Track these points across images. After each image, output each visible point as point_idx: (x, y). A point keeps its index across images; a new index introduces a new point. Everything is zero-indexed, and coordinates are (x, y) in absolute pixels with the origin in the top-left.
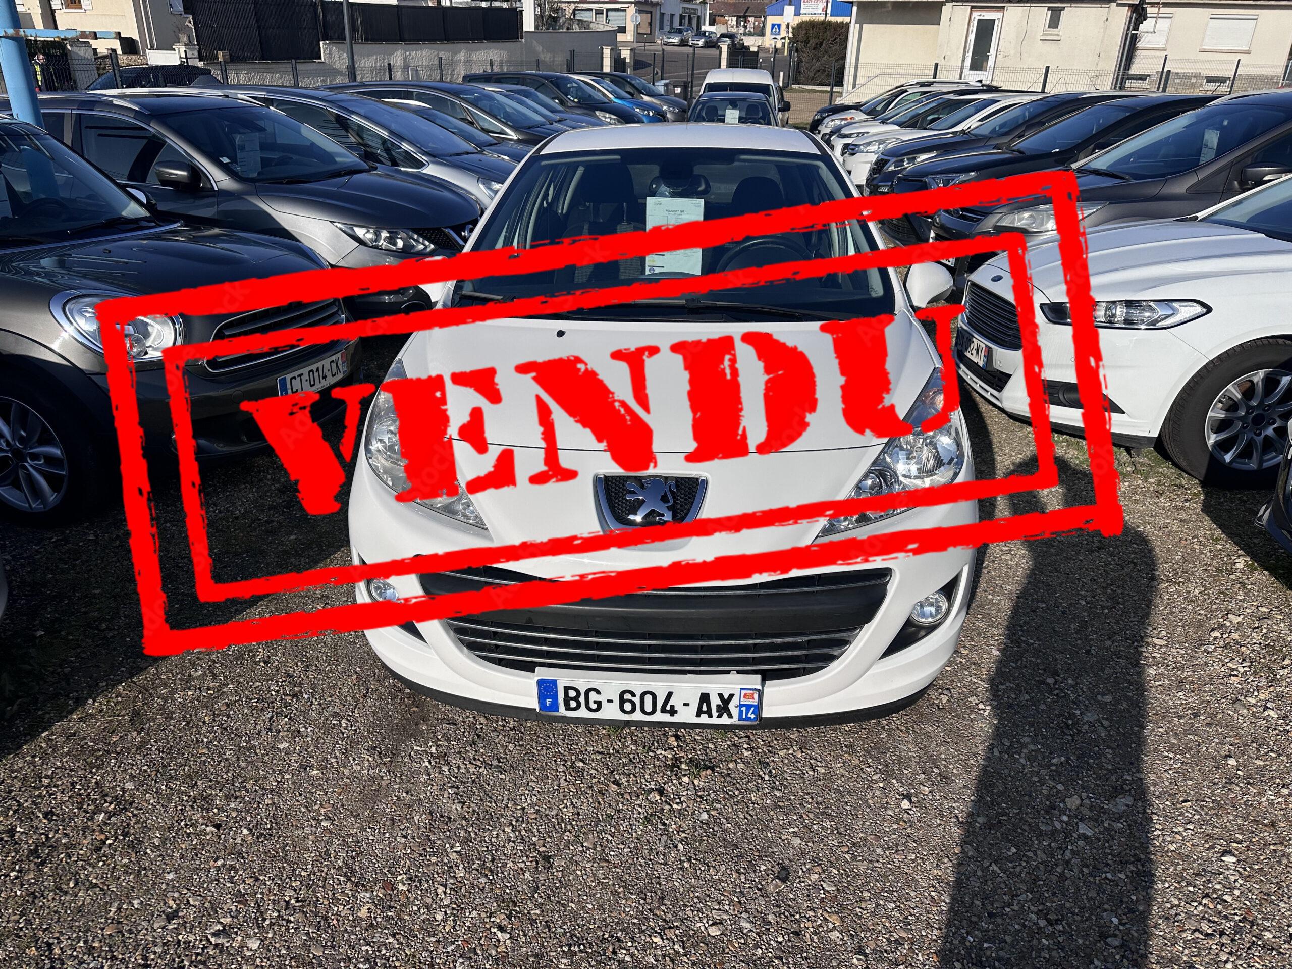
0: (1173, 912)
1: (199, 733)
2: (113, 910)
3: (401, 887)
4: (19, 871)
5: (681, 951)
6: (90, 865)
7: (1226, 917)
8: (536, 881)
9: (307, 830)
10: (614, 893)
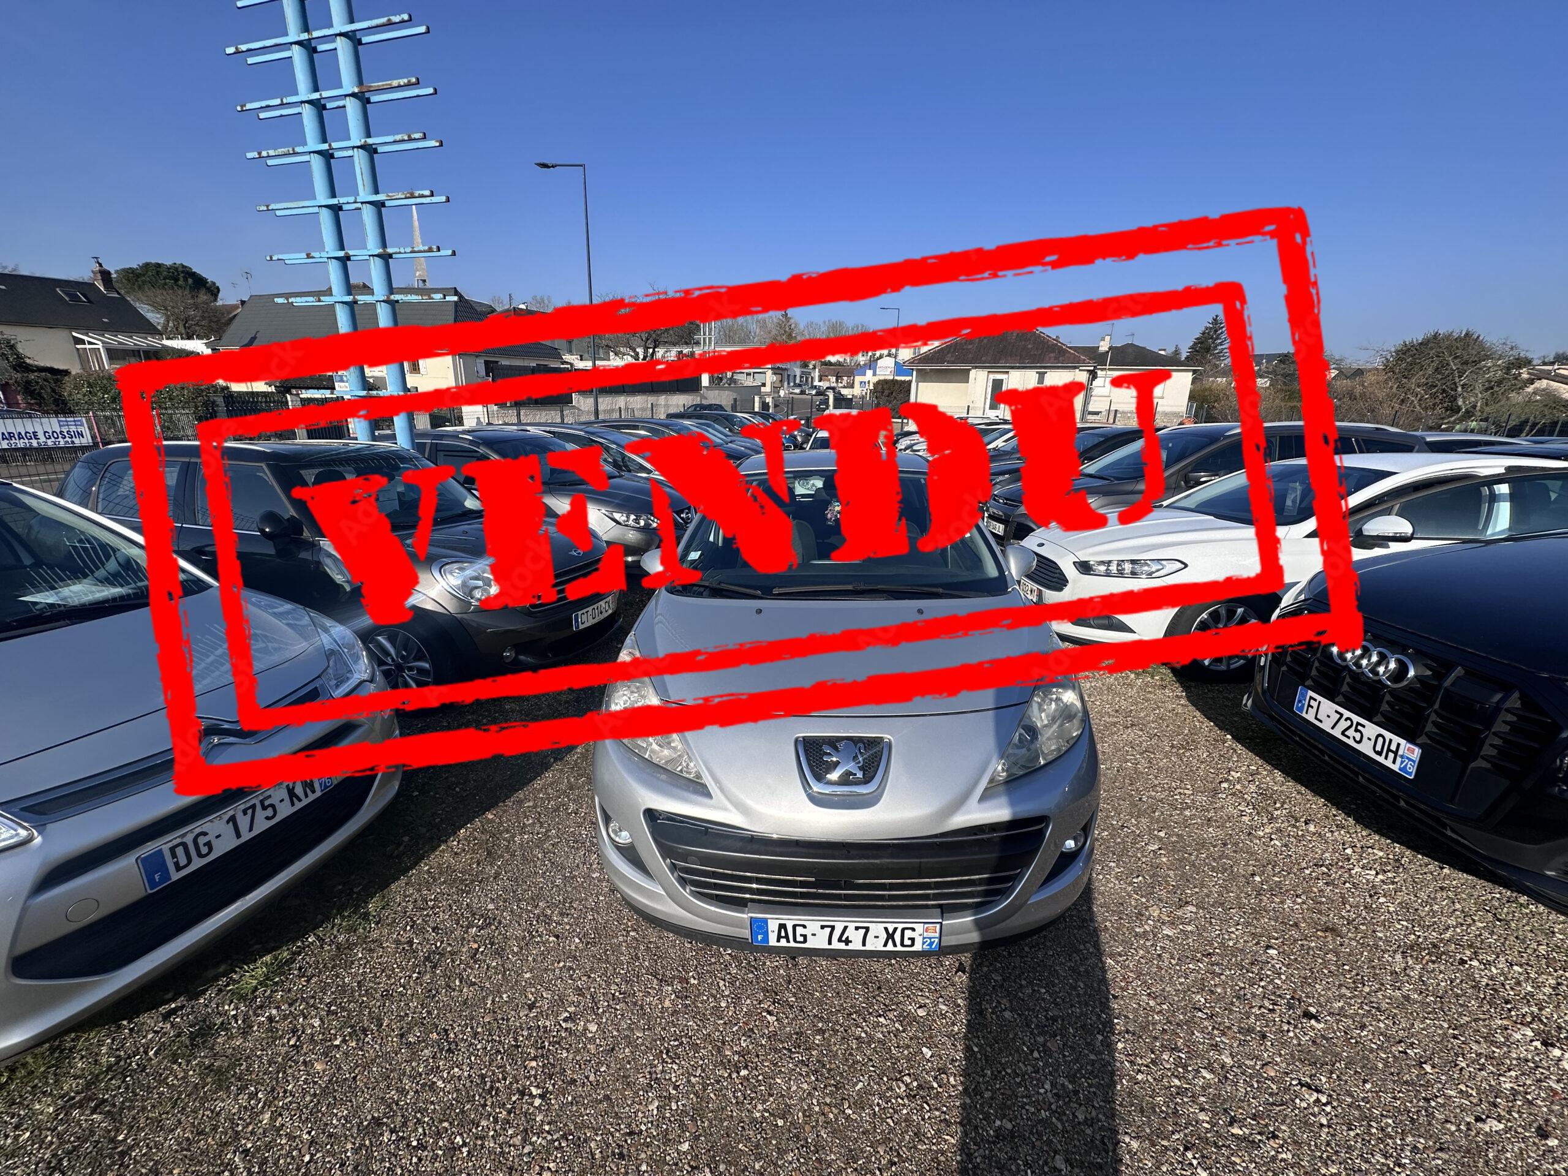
0: (1242, 993)
1: (536, 866)
2: (489, 1002)
3: (692, 981)
4: (418, 973)
5: (901, 1028)
6: (470, 968)
7: (1280, 996)
8: (789, 976)
9: (621, 939)
10: (846, 984)
